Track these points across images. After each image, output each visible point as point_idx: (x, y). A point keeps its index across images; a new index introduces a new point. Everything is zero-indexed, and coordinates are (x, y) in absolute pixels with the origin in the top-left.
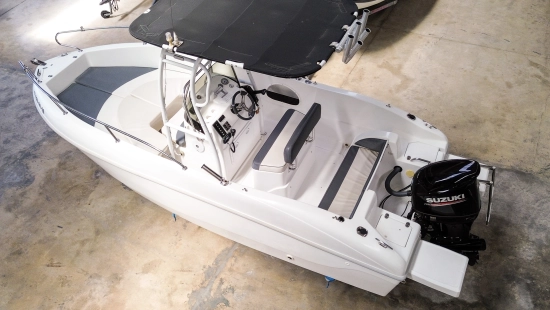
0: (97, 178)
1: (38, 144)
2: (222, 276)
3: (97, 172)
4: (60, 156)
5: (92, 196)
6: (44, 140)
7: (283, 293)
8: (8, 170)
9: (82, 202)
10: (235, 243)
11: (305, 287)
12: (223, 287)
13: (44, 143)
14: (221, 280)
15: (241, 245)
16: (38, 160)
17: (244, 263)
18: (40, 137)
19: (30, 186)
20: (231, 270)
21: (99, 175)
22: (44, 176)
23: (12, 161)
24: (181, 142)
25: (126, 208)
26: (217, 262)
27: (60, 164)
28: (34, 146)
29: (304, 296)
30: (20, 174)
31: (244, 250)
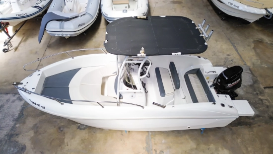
0: (62, 131)
1: (14, 128)
2: (154, 148)
3: (60, 128)
4: (32, 129)
5: (66, 141)
6: (15, 124)
7: (182, 143)
8: (5, 148)
9: (63, 146)
10: (148, 132)
11: (187, 137)
12: (158, 152)
13: (17, 126)
14: (155, 150)
15: (151, 132)
16: (21, 136)
17: (158, 138)
18: (12, 123)
19: (26, 151)
20: (155, 144)
21: (61, 129)
22: (30, 142)
23: (4, 142)
24: (121, 97)
25: (88, 139)
26: (147, 143)
27: (35, 133)
28: (12, 130)
29: (189, 140)
30: (15, 147)
31: (154, 133)
